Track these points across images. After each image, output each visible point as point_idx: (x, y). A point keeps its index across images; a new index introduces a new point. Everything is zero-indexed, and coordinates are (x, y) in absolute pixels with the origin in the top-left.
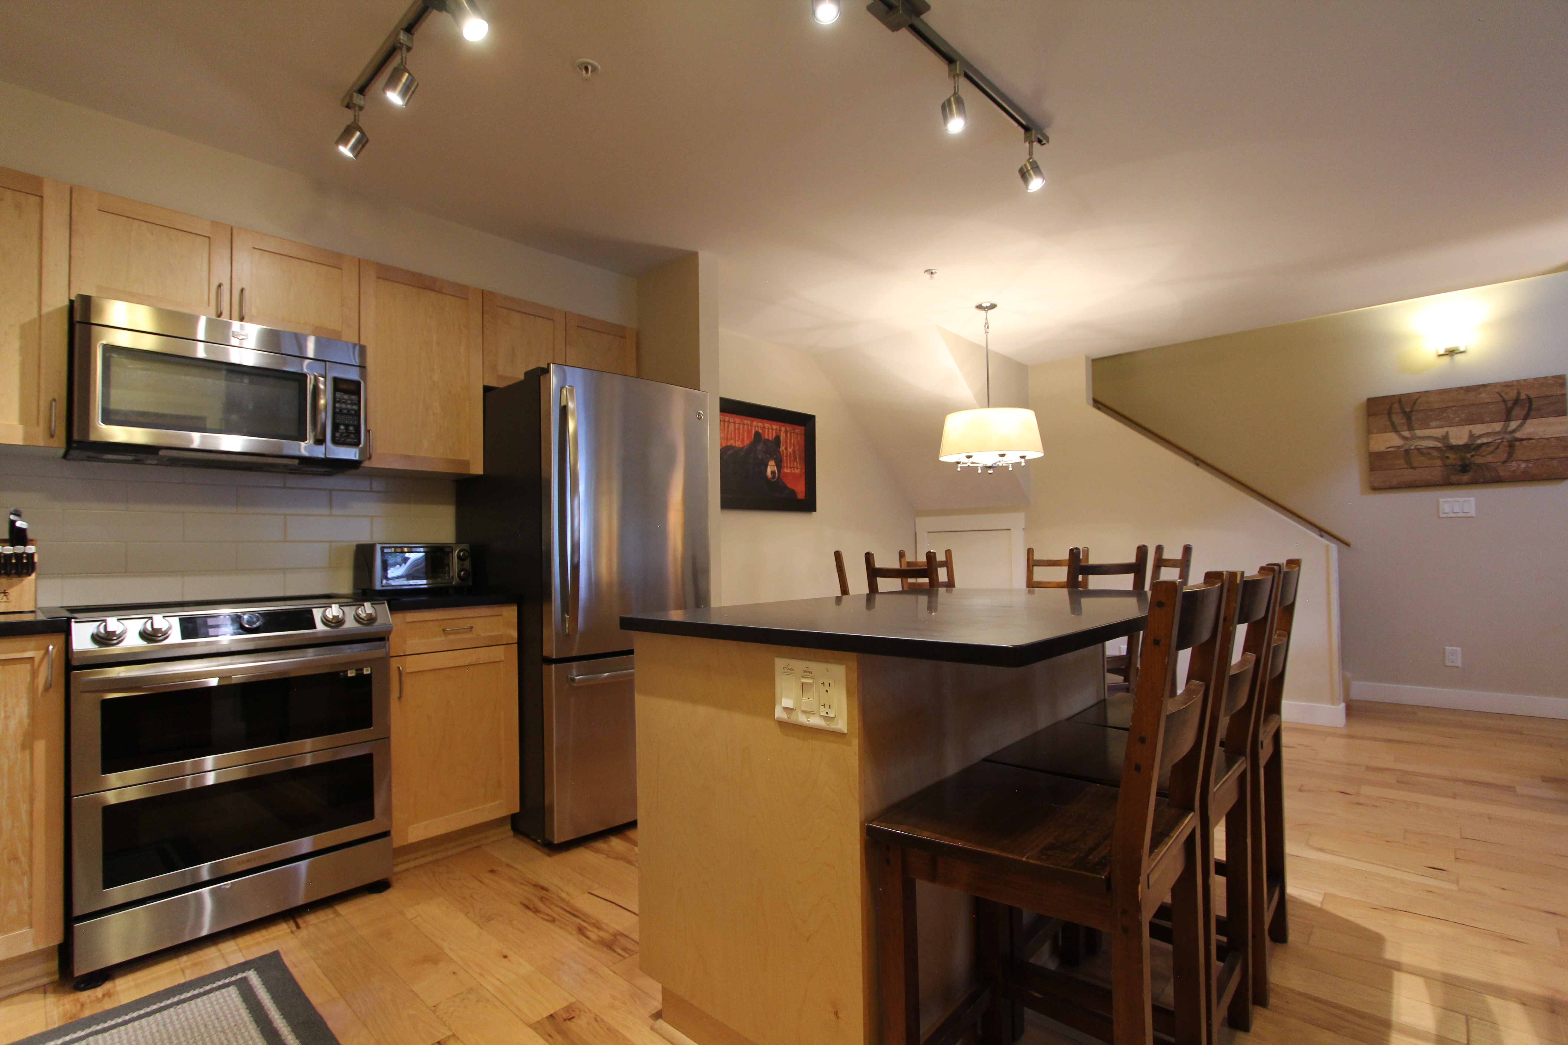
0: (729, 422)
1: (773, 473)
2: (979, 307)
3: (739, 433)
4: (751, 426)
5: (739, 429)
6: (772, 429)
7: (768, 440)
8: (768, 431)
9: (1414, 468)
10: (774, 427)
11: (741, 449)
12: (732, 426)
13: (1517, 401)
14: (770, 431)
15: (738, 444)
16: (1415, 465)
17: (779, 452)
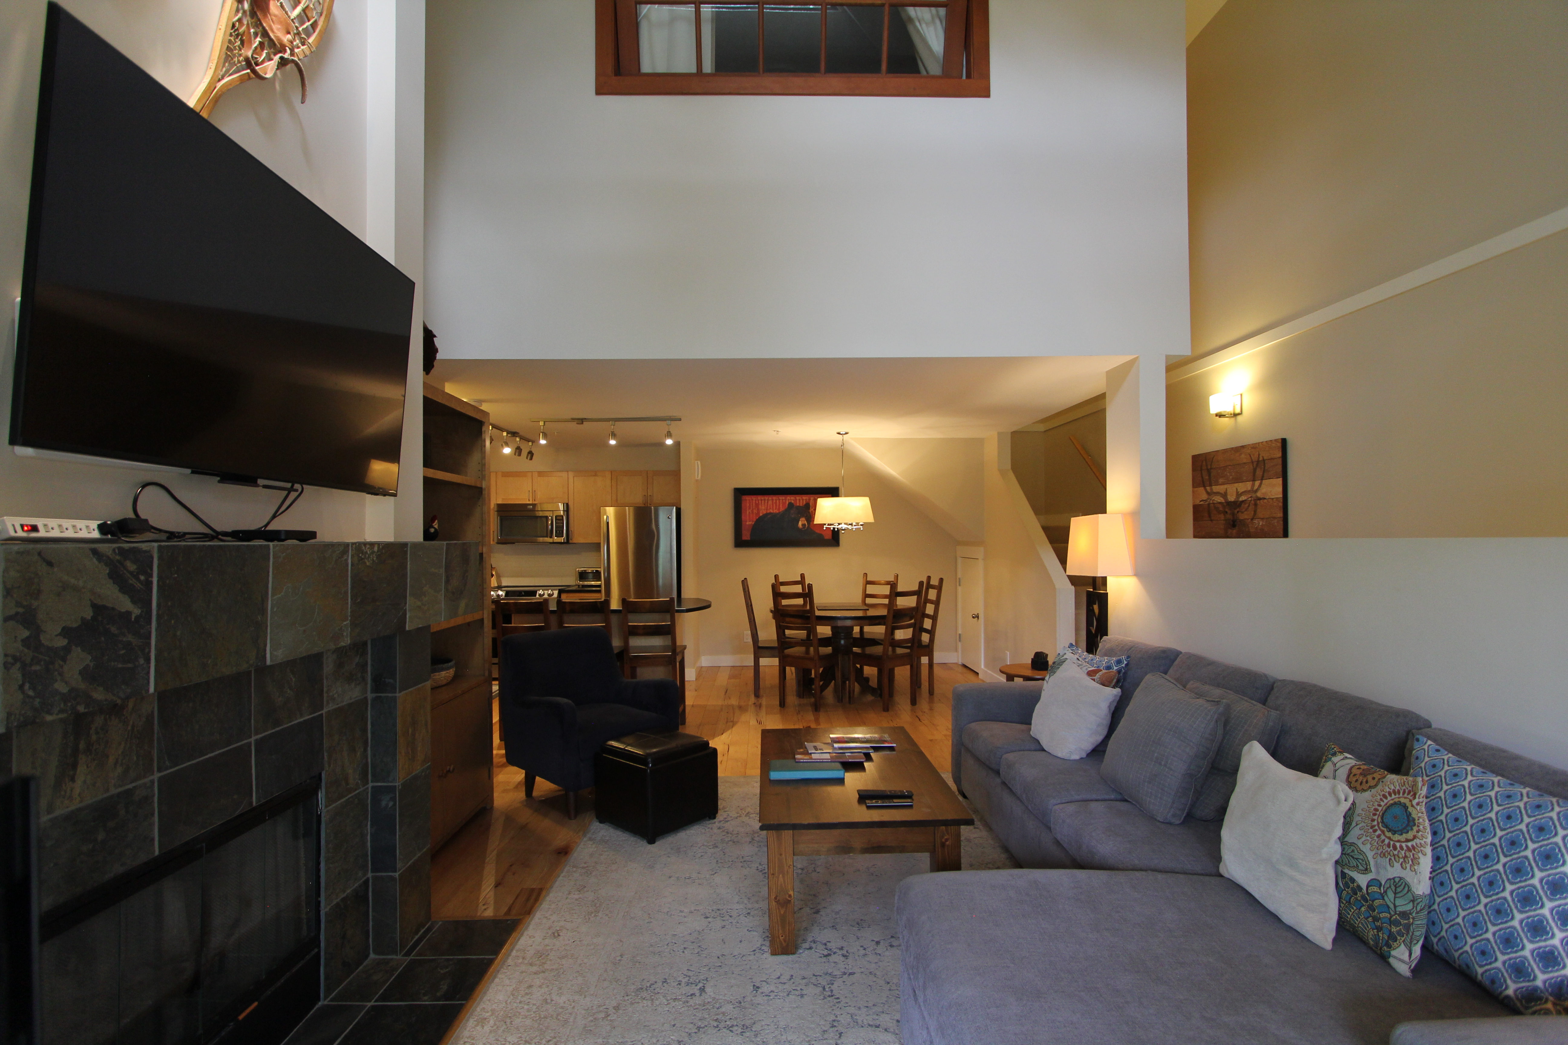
0: (768, 500)
1: (803, 525)
2: (839, 433)
3: (776, 505)
4: (786, 500)
5: (776, 503)
6: (803, 500)
7: (799, 506)
8: (800, 501)
9: (1211, 520)
10: (804, 498)
11: (778, 514)
12: (770, 502)
13: (1258, 461)
14: (801, 501)
15: (776, 511)
16: (1212, 518)
17: (809, 512)
